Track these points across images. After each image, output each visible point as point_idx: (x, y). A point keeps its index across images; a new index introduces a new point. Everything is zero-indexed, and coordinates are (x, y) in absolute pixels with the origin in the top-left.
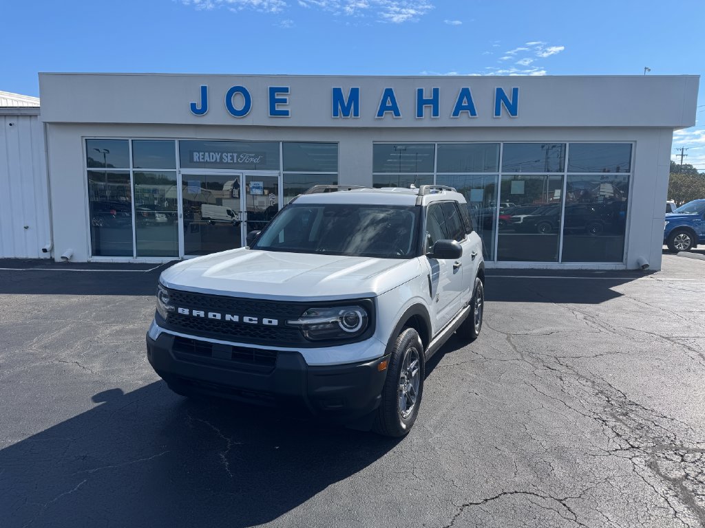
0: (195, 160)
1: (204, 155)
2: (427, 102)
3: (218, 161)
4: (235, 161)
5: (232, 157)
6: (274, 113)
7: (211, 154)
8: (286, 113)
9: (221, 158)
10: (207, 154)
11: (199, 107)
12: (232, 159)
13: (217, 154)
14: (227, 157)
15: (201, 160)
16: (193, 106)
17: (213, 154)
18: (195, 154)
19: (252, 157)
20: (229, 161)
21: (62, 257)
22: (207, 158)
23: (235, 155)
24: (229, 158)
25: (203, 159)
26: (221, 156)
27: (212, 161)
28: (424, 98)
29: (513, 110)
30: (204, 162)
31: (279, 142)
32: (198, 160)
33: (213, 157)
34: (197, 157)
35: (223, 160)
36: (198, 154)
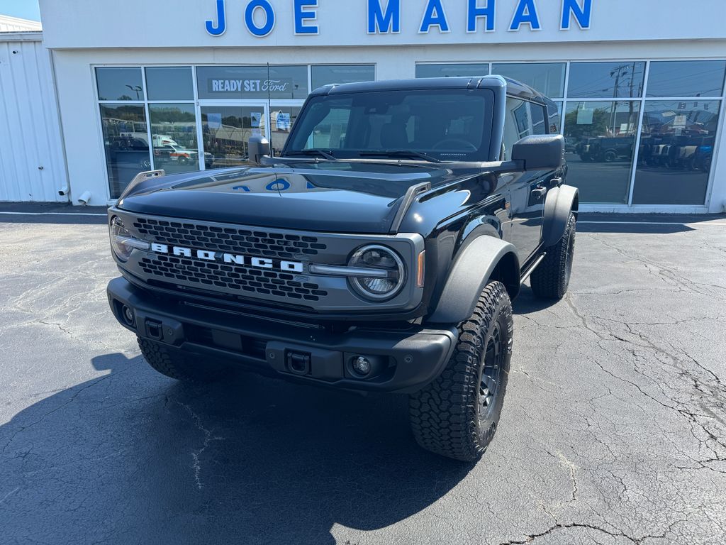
0: (214, 90)
1: (223, 84)
2: (481, 12)
3: (239, 89)
4: (258, 90)
5: (255, 84)
6: (300, 29)
7: (232, 82)
8: (314, 30)
9: (243, 86)
10: (227, 82)
11: (215, 26)
12: (255, 87)
13: (237, 81)
14: (249, 85)
15: (221, 89)
16: (209, 24)
17: (234, 81)
18: (214, 81)
19: (277, 84)
20: (252, 90)
21: (80, 201)
22: (227, 88)
23: (258, 82)
24: (252, 86)
25: (223, 88)
26: (243, 83)
27: (232, 90)
28: (477, 8)
29: (584, 20)
30: (224, 92)
31: (306, 66)
32: (217, 90)
33: (234, 85)
34: (216, 85)
35: (245, 89)
36: (217, 82)
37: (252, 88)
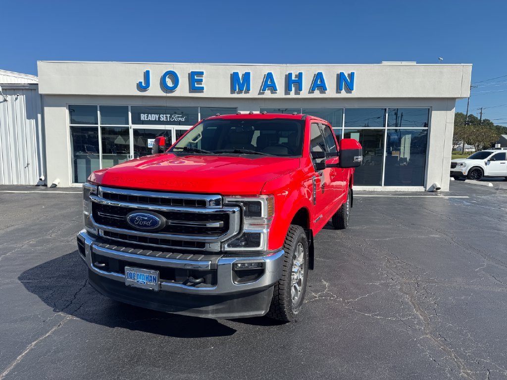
0: (141, 119)
1: (148, 116)
2: (294, 82)
3: (157, 120)
4: (168, 120)
6: (193, 89)
7: (153, 115)
8: (203, 88)
9: (159, 118)
10: (150, 115)
11: (144, 84)
12: (167, 119)
13: (156, 115)
14: (163, 117)
15: (146, 119)
16: (141, 83)
18: (142, 115)
19: (180, 117)
21: (53, 184)
22: (150, 118)
23: (168, 116)
24: (165, 117)
25: (147, 118)
26: (159, 116)
27: (153, 119)
28: (293, 80)
30: (148, 121)
31: (197, 107)
32: (143, 119)
33: (153, 117)
34: (143, 117)
35: (161, 119)
36: (143, 115)
37: (165, 119)
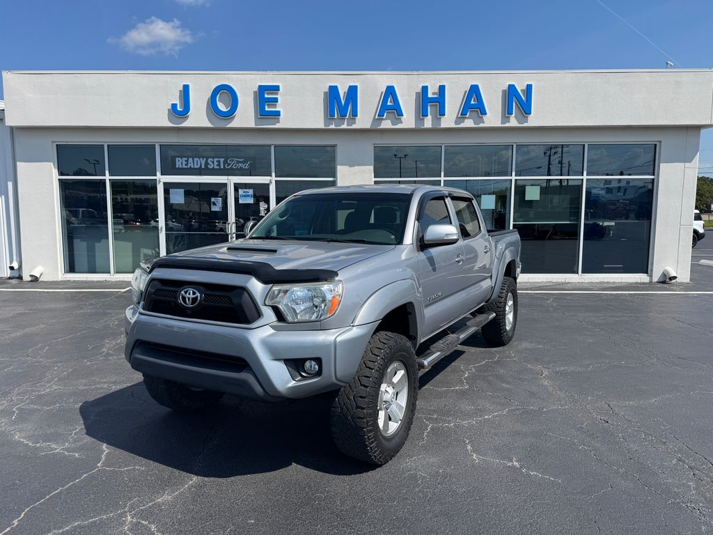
0: (177, 166)
1: (187, 161)
2: (432, 100)
3: (203, 167)
4: (222, 167)
5: (219, 162)
6: (263, 113)
7: (195, 159)
8: (277, 114)
9: (207, 164)
10: (190, 160)
11: (180, 108)
12: (219, 165)
13: (201, 159)
14: (213, 162)
15: (184, 166)
16: (174, 106)
17: (197, 159)
18: (177, 159)
19: (241, 162)
20: (216, 167)
21: (31, 276)
22: (191, 165)
23: (222, 160)
24: (216, 163)
25: (186, 165)
26: (206, 161)
27: (196, 167)
28: (429, 96)
29: (525, 109)
30: (187, 168)
31: (270, 146)
32: (181, 167)
33: (198, 163)
34: (180, 163)
35: (209, 166)
36: (180, 160)
37: (215, 165)
